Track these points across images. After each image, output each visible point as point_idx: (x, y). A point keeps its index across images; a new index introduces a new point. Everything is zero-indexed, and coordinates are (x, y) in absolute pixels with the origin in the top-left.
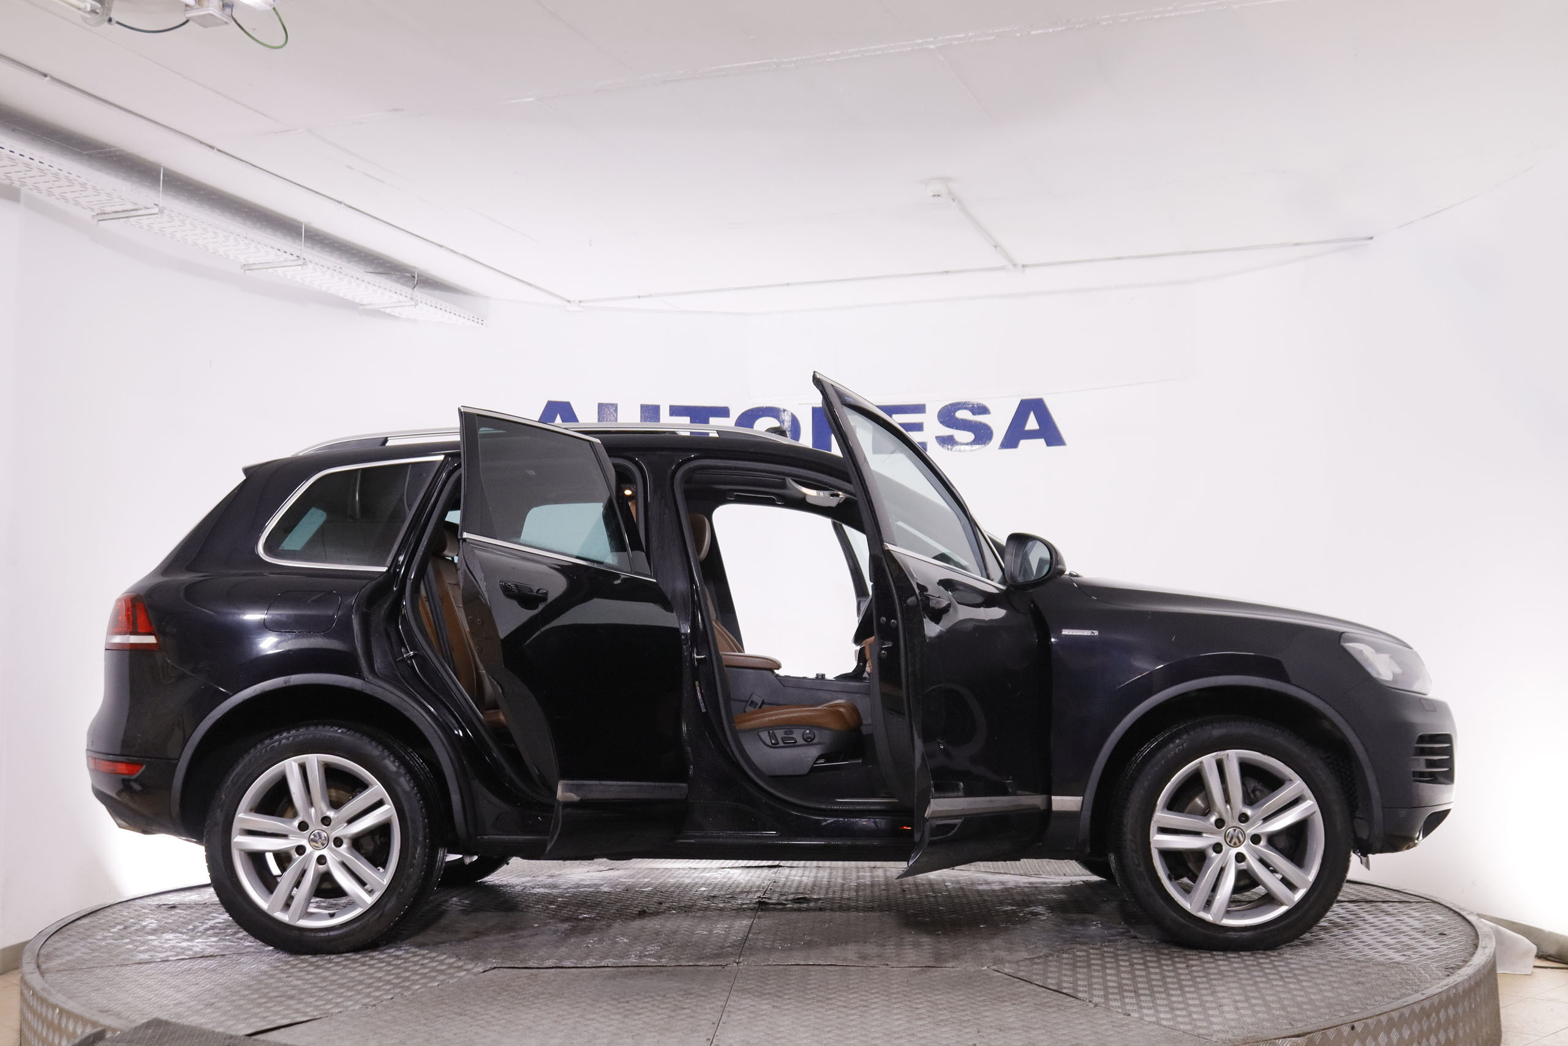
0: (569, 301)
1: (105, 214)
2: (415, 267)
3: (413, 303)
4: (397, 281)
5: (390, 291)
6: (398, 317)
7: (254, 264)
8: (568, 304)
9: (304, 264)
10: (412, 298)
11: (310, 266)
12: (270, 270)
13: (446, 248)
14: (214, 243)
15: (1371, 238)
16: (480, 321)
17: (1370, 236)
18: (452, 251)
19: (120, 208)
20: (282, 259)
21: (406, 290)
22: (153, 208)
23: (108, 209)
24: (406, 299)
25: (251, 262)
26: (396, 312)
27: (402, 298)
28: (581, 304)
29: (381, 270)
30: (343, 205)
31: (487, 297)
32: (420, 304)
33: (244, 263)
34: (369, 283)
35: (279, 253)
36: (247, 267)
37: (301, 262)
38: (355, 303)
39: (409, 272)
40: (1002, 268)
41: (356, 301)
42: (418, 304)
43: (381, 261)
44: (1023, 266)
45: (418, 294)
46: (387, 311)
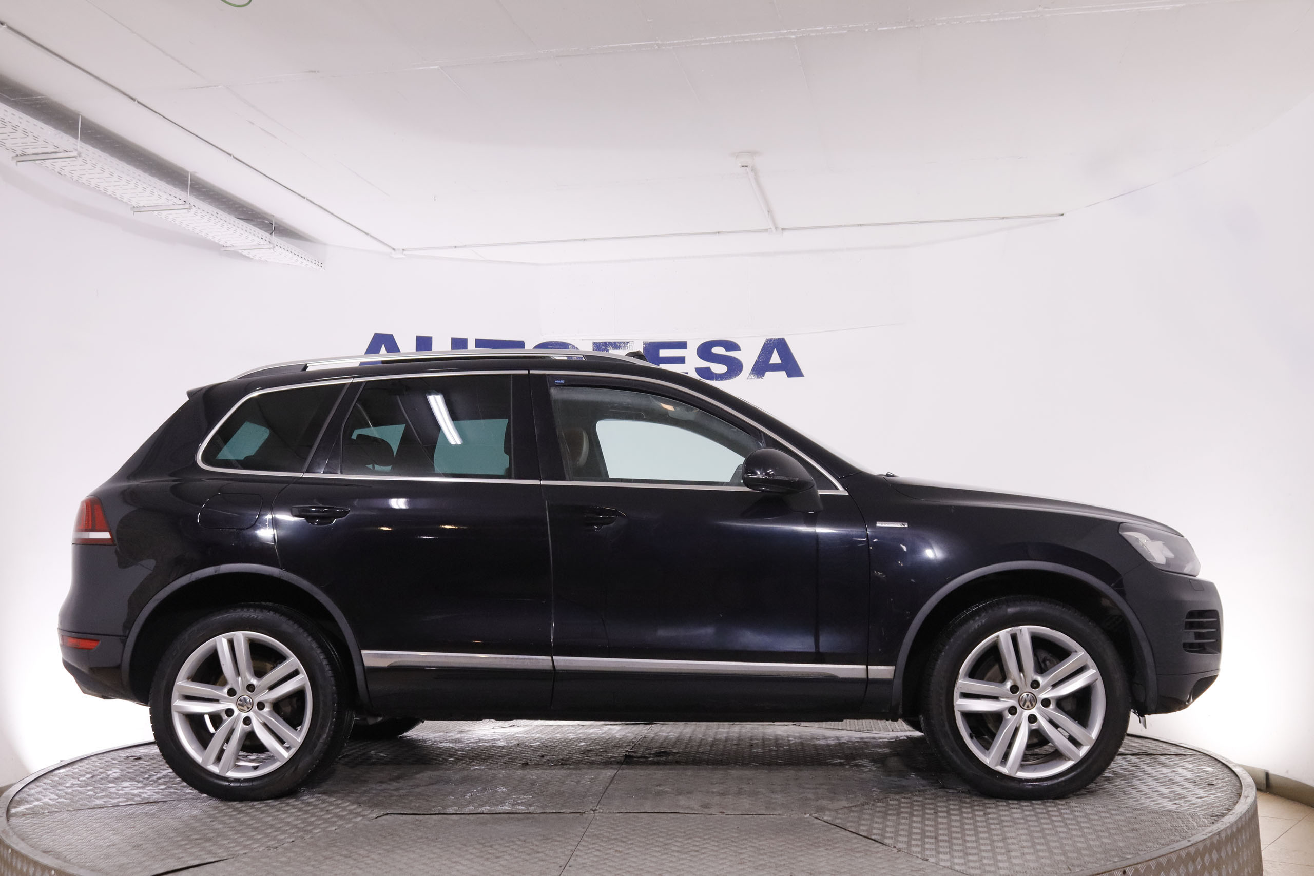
0: (394, 249)
1: (23, 155)
2: (273, 216)
3: (271, 246)
4: (254, 225)
5: (254, 235)
6: (253, 259)
7: (144, 206)
8: (393, 251)
9: (190, 208)
10: (270, 242)
11: (194, 209)
12: (156, 213)
14: (115, 186)
15: (1062, 215)
16: (320, 264)
17: (1062, 213)
18: (311, 201)
19: (41, 151)
20: (171, 203)
21: (266, 235)
22: (73, 152)
23: (29, 152)
24: (265, 243)
25: (141, 205)
26: (251, 254)
27: (262, 242)
28: (405, 252)
29: (244, 217)
31: (325, 244)
32: (276, 247)
33: (135, 206)
34: (237, 227)
35: (170, 198)
36: (136, 209)
37: (187, 206)
38: (218, 244)
39: (267, 219)
40: (766, 231)
41: (221, 243)
42: (274, 247)
43: (245, 209)
44: (782, 229)
45: (275, 239)
46: (245, 253)
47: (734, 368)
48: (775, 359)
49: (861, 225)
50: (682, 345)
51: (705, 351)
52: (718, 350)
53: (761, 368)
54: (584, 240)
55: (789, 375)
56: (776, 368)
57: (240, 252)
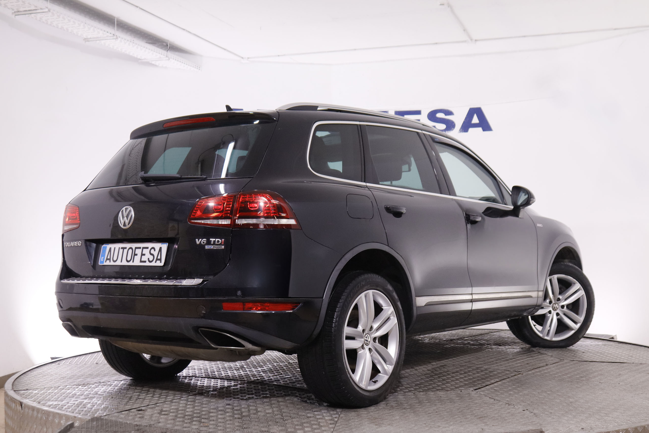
1: (19, 12)
2: (168, 41)
3: (167, 58)
4: (158, 47)
5: (157, 52)
6: (158, 66)
7: (90, 38)
9: (117, 38)
10: (167, 56)
11: (119, 39)
12: (98, 42)
13: (187, 31)
14: (72, 27)
16: (198, 68)
18: (189, 32)
19: (27, 9)
20: (105, 36)
21: (164, 52)
22: (45, 9)
23: (22, 9)
24: (164, 57)
25: (89, 37)
26: (157, 63)
27: (162, 56)
28: (248, 59)
29: (150, 41)
30: (138, 8)
31: (201, 56)
32: (171, 59)
33: (85, 37)
34: (146, 48)
35: (105, 33)
36: (86, 40)
37: (115, 37)
38: (137, 58)
39: (165, 43)
40: (465, 41)
41: (139, 57)
42: (169, 59)
43: (151, 37)
44: (476, 40)
45: (170, 54)
46: (153, 63)
47: (450, 125)
48: (475, 120)
49: (525, 36)
50: (418, 113)
51: (432, 116)
52: (440, 115)
53: (466, 126)
54: (355, 50)
55: (484, 130)
56: (475, 126)
57: (150, 62)
